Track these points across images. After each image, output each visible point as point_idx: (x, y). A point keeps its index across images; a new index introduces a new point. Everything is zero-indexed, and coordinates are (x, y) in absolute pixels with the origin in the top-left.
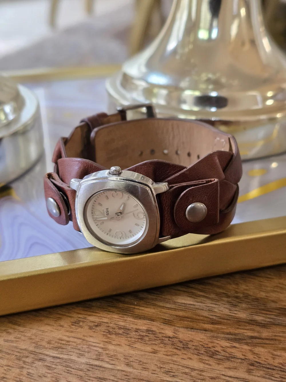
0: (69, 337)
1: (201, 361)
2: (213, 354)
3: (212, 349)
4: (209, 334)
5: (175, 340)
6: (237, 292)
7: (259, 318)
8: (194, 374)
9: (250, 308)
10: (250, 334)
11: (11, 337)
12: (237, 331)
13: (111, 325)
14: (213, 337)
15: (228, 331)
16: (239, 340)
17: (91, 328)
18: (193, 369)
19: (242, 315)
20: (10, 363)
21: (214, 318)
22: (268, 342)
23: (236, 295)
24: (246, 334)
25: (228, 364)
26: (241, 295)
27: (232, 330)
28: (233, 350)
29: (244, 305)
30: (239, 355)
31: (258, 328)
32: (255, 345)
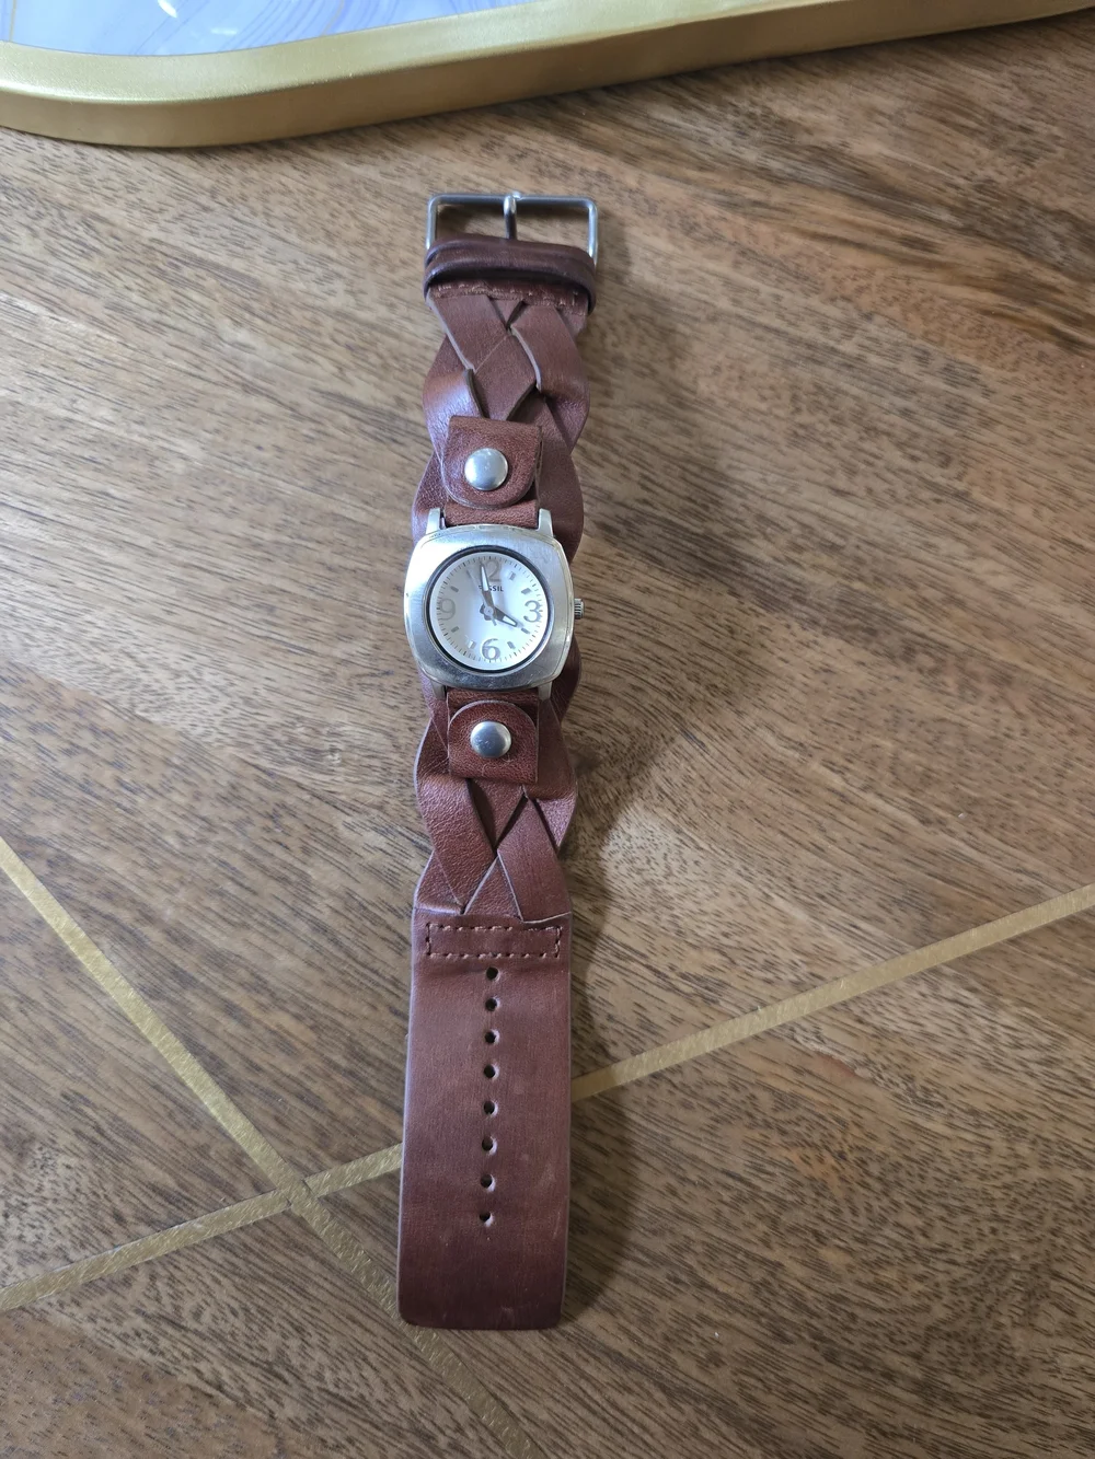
0: (478, 175)
1: (672, 239)
2: (690, 229)
3: (692, 220)
4: (692, 190)
5: (638, 197)
6: (753, 104)
7: (775, 165)
8: (658, 261)
9: (765, 142)
10: (754, 195)
11: (391, 168)
12: (736, 189)
13: (543, 157)
14: (697, 196)
15: (721, 187)
16: (733, 206)
17: (512, 160)
18: (658, 254)
19: (751, 156)
20: (397, 219)
21: (706, 157)
22: (776, 214)
23: (751, 109)
24: (747, 196)
25: (709, 248)
26: (758, 111)
27: (726, 185)
28: (722, 225)
29: (758, 135)
30: (728, 234)
31: (768, 186)
32: (755, 218)
